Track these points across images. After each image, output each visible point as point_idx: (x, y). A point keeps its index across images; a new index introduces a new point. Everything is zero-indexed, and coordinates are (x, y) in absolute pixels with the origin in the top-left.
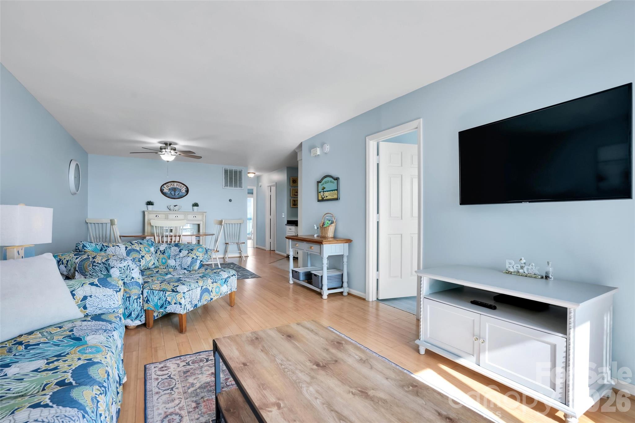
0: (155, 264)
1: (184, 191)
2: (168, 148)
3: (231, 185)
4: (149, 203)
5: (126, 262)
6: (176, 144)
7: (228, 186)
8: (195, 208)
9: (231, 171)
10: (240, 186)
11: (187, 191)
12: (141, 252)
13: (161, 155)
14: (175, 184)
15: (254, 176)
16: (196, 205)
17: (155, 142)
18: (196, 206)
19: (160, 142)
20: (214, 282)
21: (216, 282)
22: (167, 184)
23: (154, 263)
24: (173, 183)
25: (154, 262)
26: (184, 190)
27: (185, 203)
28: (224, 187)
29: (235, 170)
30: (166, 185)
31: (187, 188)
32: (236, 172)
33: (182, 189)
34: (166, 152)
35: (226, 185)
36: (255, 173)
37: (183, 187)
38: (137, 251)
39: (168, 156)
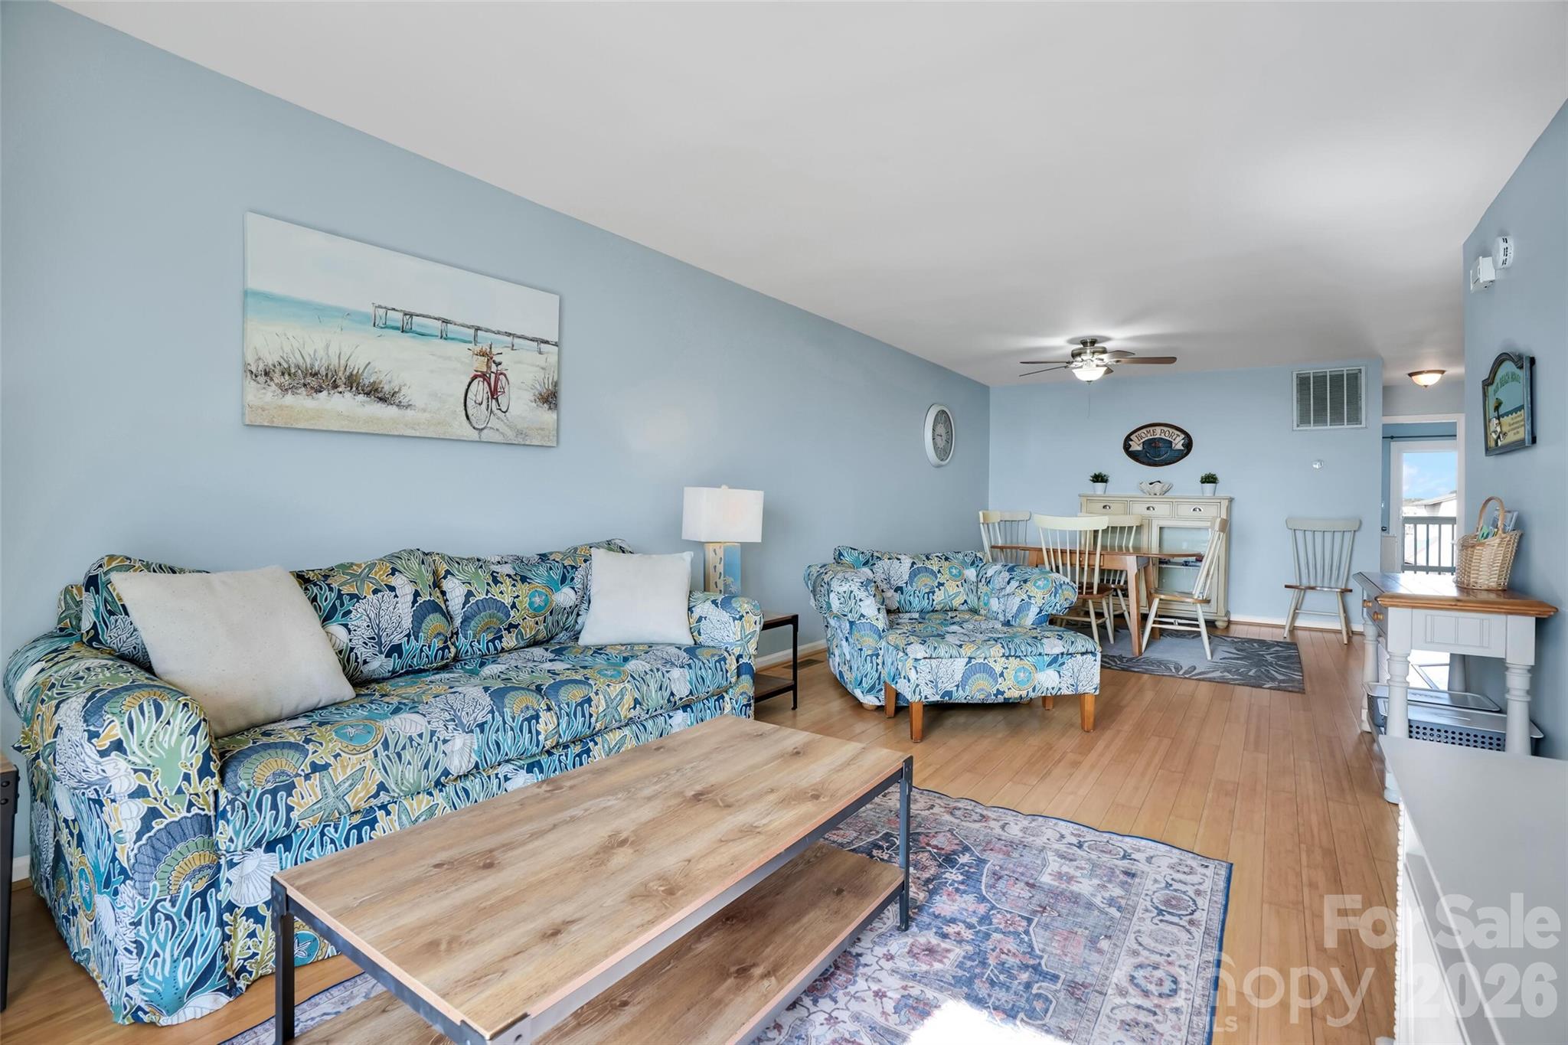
0: (969, 602)
1: (1179, 446)
2: (1086, 353)
3: (1320, 419)
4: (1099, 478)
5: (848, 584)
6: (1107, 339)
7: (1326, 422)
8: (1209, 486)
9: (1320, 379)
10: (1355, 418)
11: (1188, 445)
12: (939, 575)
13: (1074, 371)
14: (1158, 429)
15: (1441, 379)
16: (1210, 479)
17: (1060, 344)
18: (1208, 482)
19: (1072, 341)
20: (1010, 656)
21: (1017, 657)
22: (1139, 432)
23: (965, 601)
24: (1151, 429)
25: (965, 597)
26: (1178, 443)
27: (1182, 475)
28: (1298, 426)
29: (1333, 374)
30: (1136, 434)
31: (1187, 436)
32: (1337, 379)
33: (1176, 441)
34: (1083, 360)
35: (1304, 419)
36: (1442, 372)
37: (1178, 435)
38: (932, 572)
39: (1089, 371)
